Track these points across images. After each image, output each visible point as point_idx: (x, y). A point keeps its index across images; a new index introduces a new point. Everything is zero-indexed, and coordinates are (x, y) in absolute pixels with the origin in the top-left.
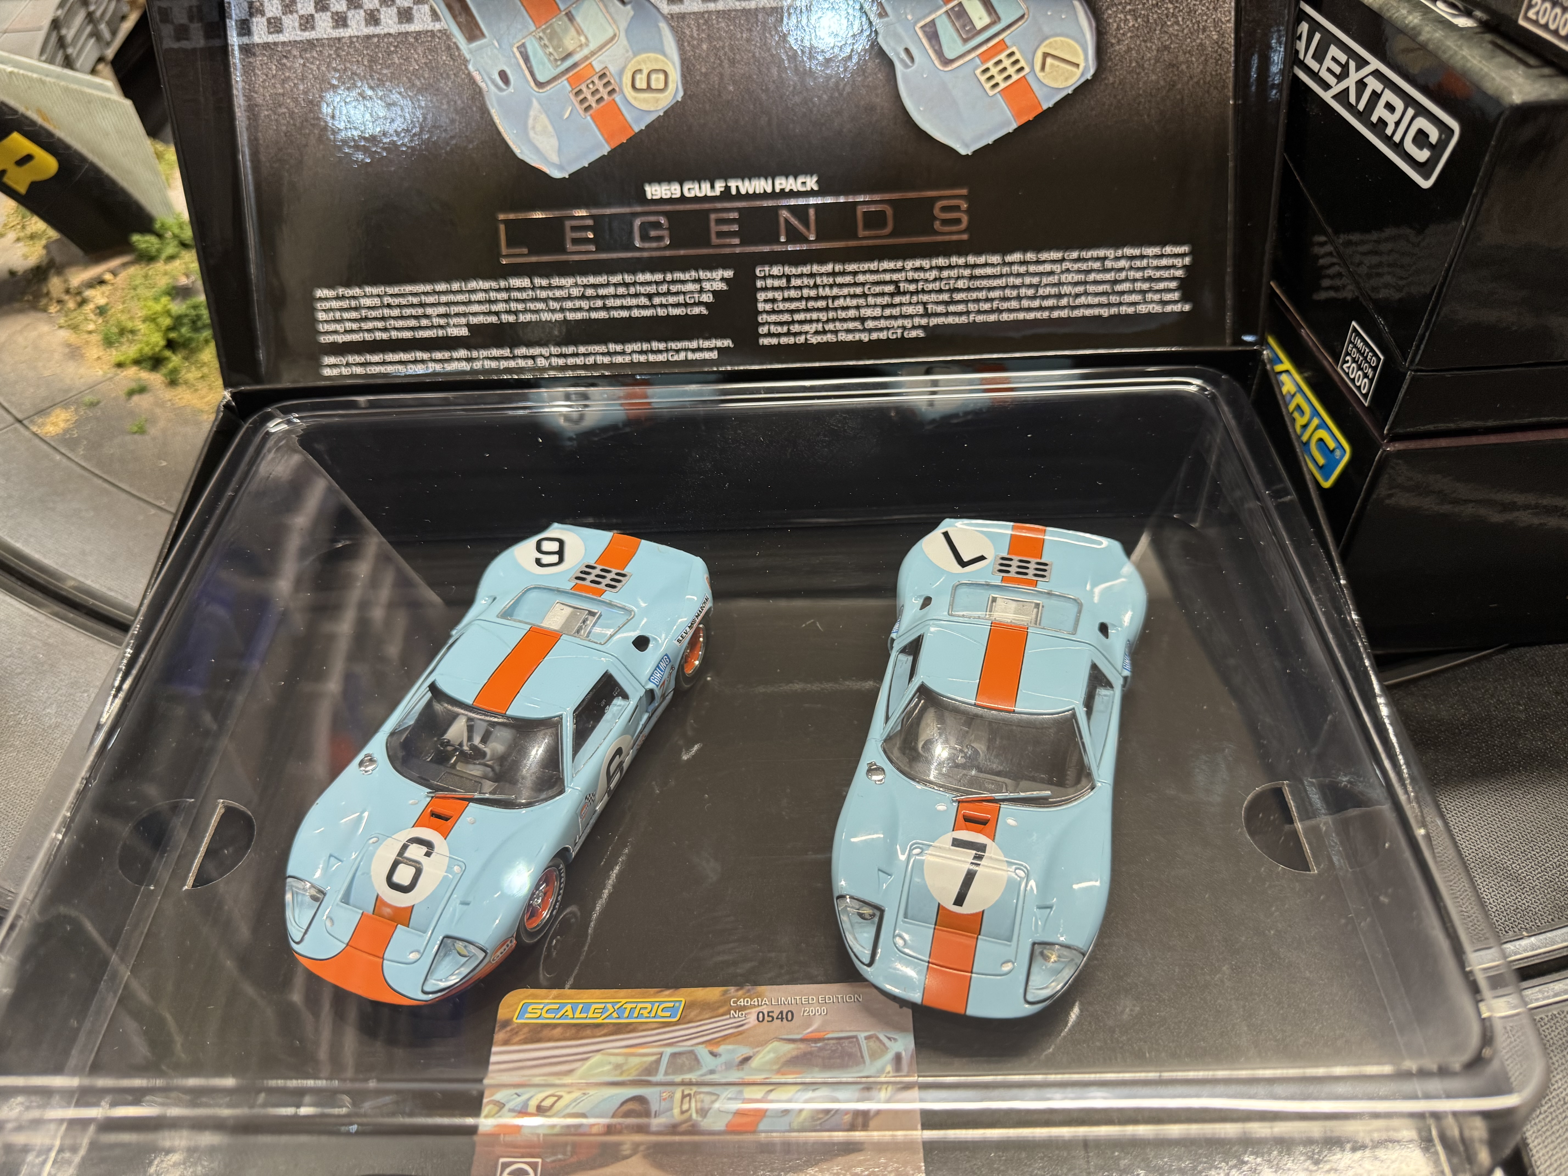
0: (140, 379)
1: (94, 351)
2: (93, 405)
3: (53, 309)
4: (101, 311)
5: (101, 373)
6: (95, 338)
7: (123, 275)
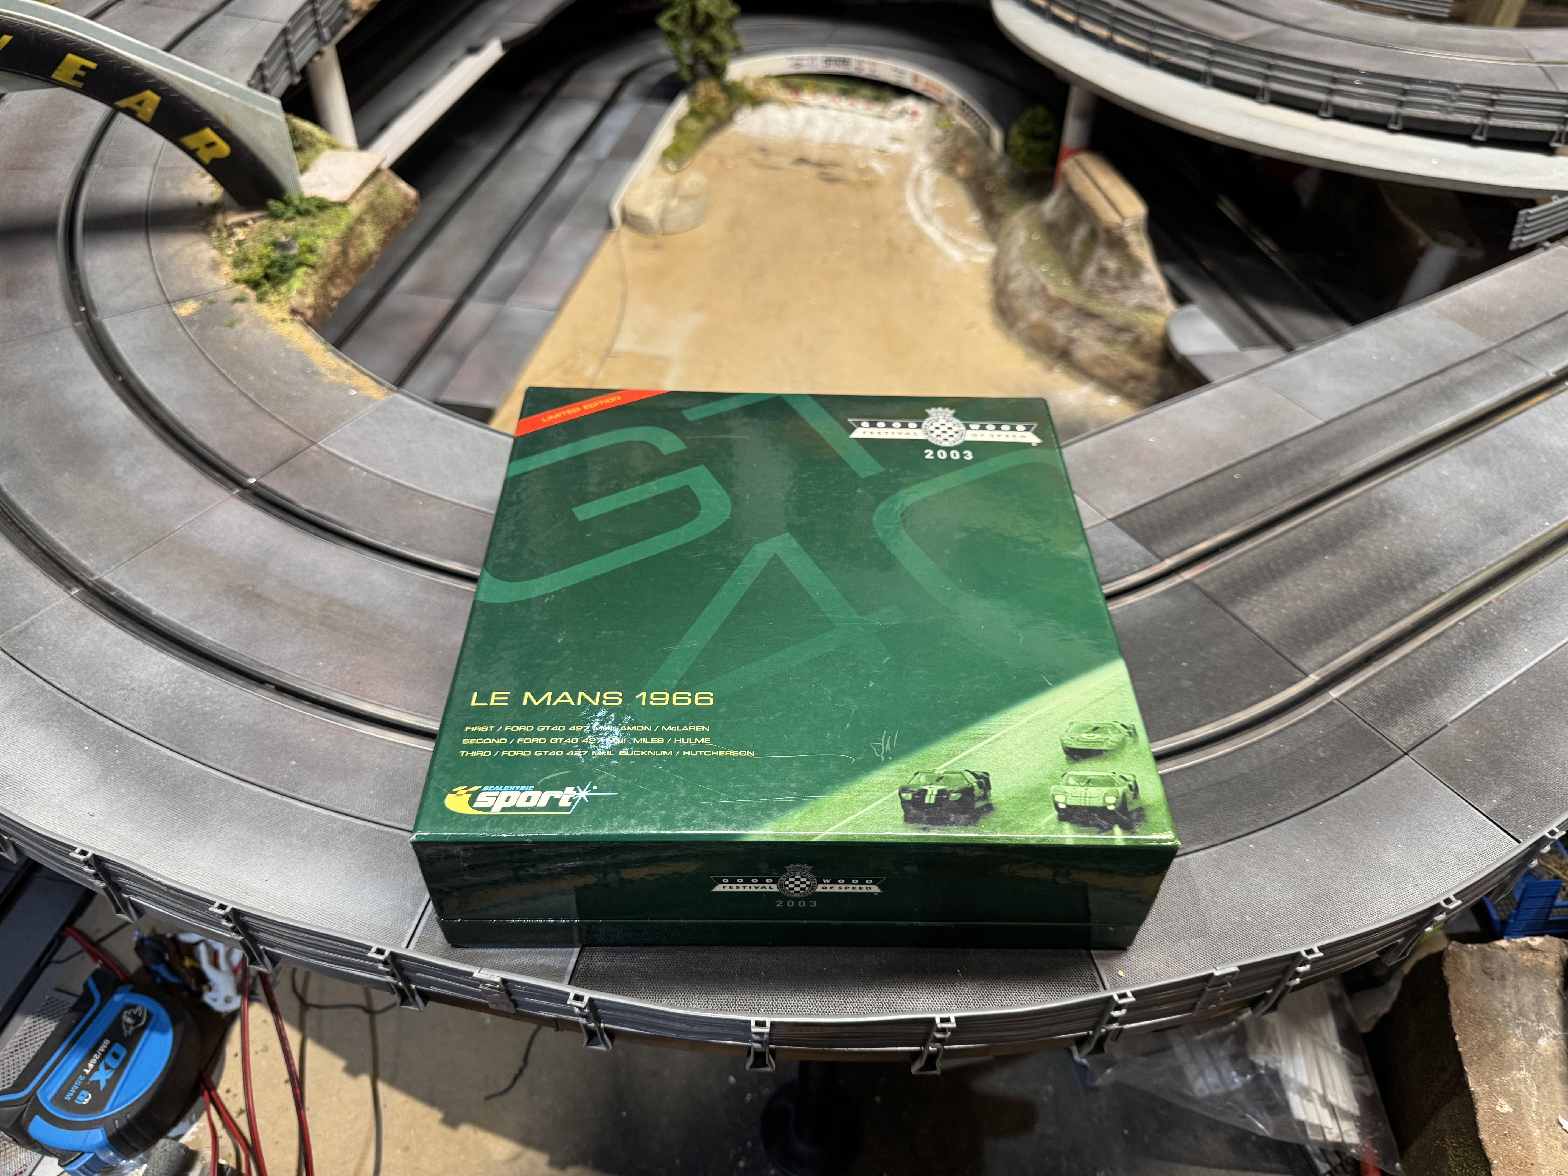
0: (245, 293)
1: (226, 269)
2: (212, 302)
3: (214, 234)
4: (239, 243)
5: (225, 283)
6: (230, 260)
7: (259, 223)
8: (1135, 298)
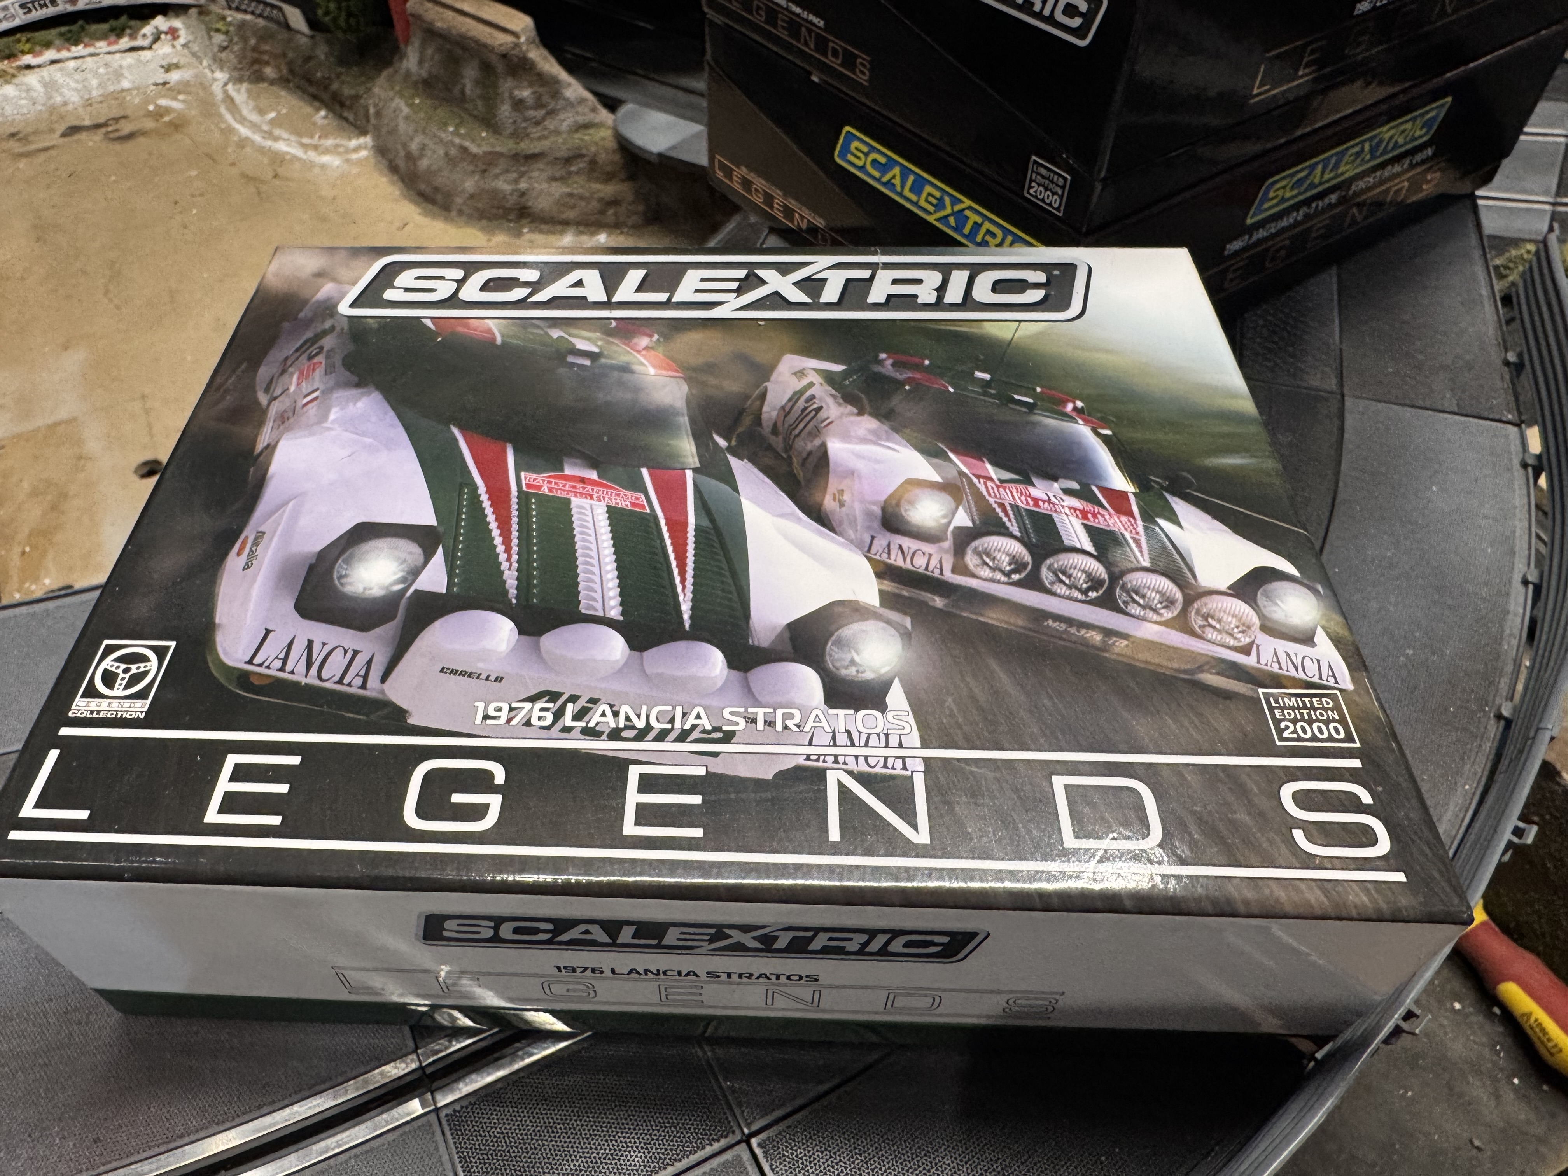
8: (566, 120)
